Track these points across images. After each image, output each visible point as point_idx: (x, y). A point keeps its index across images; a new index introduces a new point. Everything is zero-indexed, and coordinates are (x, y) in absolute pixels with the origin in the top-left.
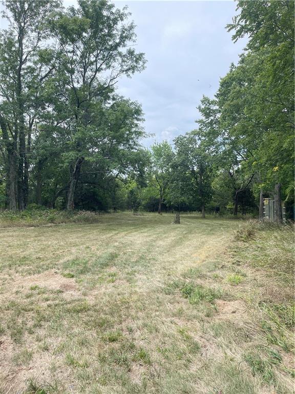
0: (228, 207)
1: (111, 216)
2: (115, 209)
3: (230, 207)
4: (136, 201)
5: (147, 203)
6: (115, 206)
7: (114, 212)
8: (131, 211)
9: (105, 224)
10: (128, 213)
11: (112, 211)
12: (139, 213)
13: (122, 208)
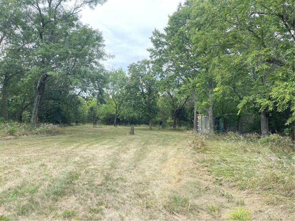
0: (168, 121)
1: (73, 129)
2: (77, 122)
3: (169, 121)
4: (95, 116)
5: (104, 118)
6: (77, 120)
7: (76, 125)
8: (91, 124)
9: (67, 136)
10: (88, 126)
11: (74, 124)
12: (98, 126)
13: (83, 122)
